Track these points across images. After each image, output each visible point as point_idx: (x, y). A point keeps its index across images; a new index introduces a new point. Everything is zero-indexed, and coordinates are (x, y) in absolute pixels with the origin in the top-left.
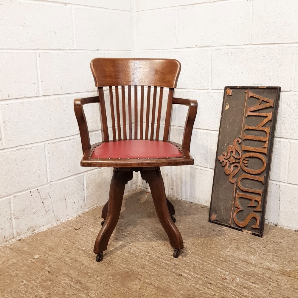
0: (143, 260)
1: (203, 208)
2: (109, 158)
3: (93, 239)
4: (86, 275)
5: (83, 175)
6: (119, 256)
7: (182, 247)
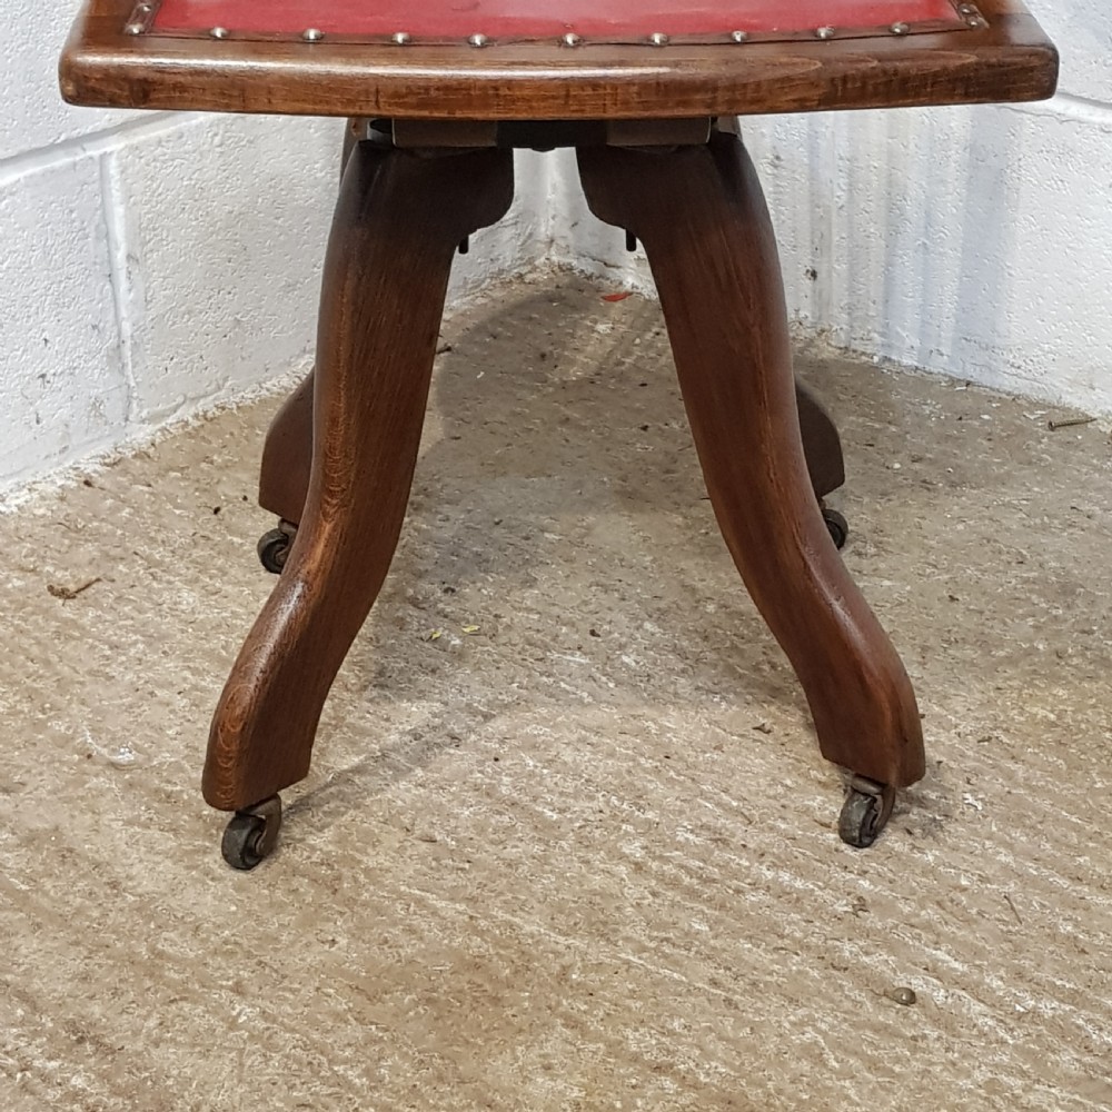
0: (597, 858)
1: (1061, 434)
2: (312, 34)
3: (195, 672)
4: (148, 983)
5: (103, 157)
6: (407, 822)
7: (913, 765)
